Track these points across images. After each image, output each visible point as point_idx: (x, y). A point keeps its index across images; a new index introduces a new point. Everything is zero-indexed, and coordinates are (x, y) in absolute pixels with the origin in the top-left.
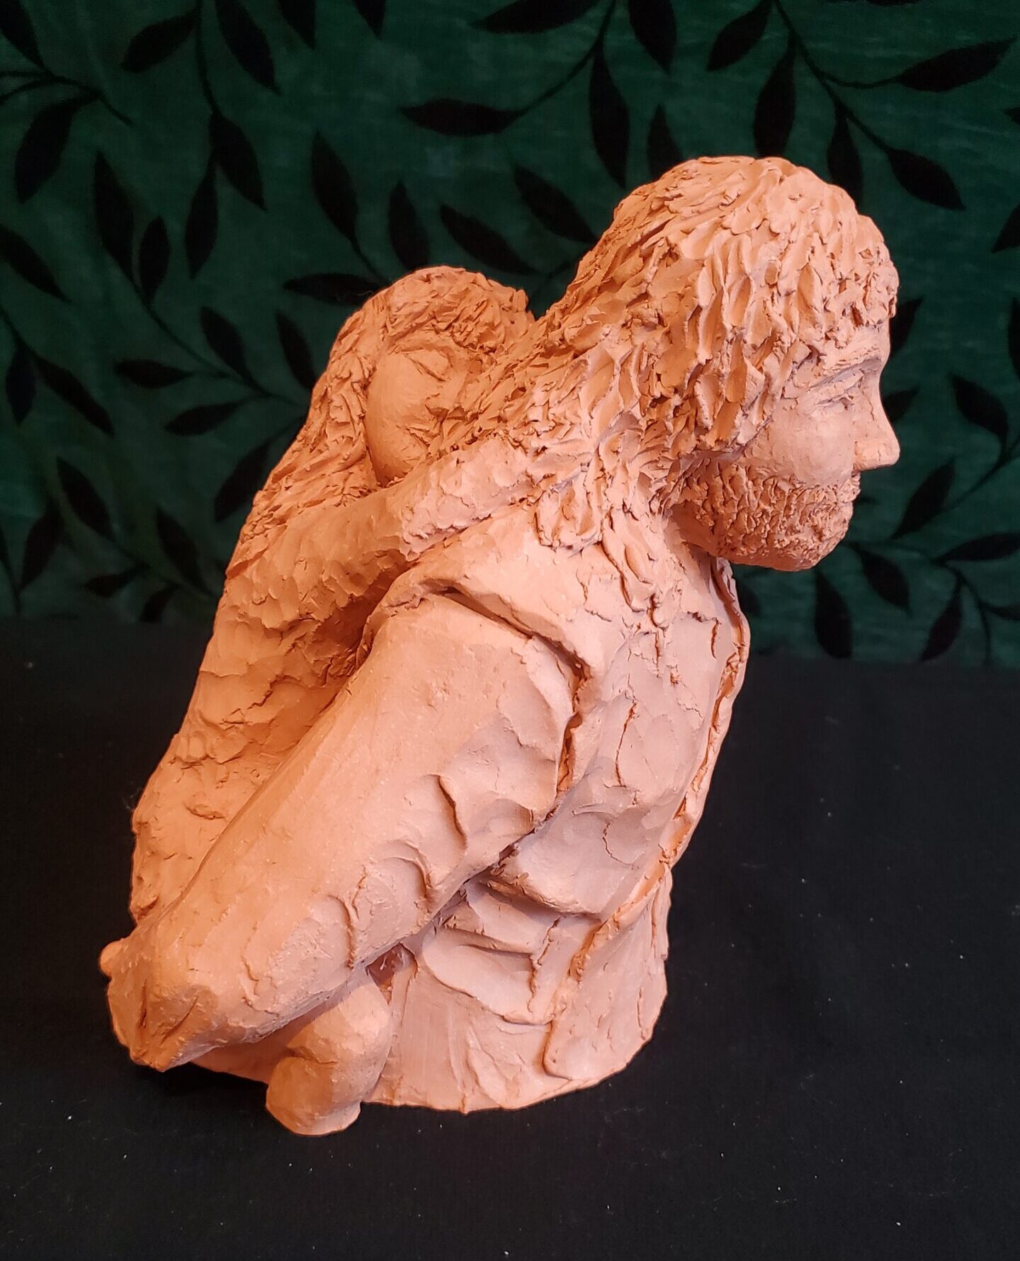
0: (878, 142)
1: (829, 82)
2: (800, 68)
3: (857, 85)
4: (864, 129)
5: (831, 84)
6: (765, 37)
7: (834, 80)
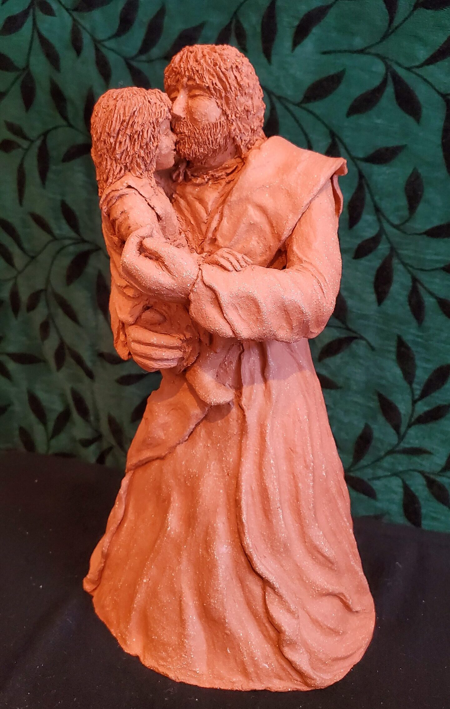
0: (432, 294)
1: (409, 268)
2: (395, 261)
3: (422, 270)
4: (425, 288)
5: (410, 269)
6: (380, 247)
7: (411, 266)
